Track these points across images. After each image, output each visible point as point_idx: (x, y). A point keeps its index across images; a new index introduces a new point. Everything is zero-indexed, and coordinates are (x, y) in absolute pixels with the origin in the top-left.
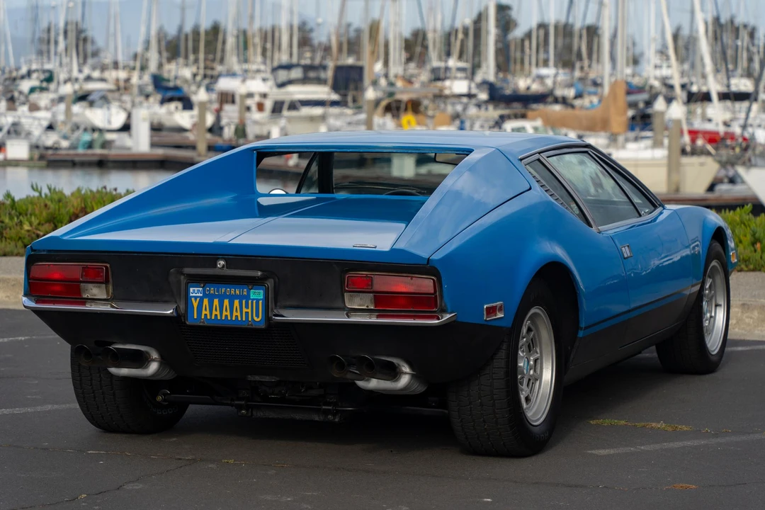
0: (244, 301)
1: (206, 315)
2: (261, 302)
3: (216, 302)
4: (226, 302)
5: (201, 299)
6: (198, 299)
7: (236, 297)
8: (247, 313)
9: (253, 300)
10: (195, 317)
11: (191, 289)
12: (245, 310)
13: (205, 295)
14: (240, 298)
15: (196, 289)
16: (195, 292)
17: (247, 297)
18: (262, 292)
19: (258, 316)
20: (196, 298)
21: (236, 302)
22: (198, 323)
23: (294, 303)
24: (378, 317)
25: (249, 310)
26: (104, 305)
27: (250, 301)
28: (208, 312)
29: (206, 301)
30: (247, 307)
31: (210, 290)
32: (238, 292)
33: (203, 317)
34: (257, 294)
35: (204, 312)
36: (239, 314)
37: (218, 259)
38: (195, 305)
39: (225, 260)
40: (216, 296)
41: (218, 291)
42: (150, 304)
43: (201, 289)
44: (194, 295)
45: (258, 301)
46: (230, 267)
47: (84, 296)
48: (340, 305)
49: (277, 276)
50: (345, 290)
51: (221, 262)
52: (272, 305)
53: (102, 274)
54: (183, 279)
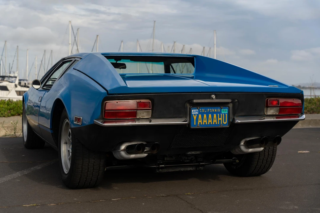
0: (218, 115)
1: (200, 123)
2: (226, 114)
3: (205, 116)
4: (210, 115)
5: (198, 115)
6: (196, 115)
7: (215, 113)
8: (220, 120)
9: (222, 114)
10: (195, 124)
11: (193, 111)
12: (219, 119)
13: (199, 113)
14: (217, 113)
15: (195, 110)
16: (194, 112)
17: (220, 113)
18: (227, 110)
19: (225, 121)
20: (195, 114)
21: (215, 115)
22: (196, 127)
23: (243, 114)
24: (277, 118)
25: (221, 119)
26: (146, 121)
27: (221, 115)
28: (201, 121)
29: (200, 116)
30: (220, 117)
31: (202, 110)
32: (216, 111)
33: (199, 124)
34: (225, 111)
35: (199, 121)
36: (216, 121)
37: (211, 94)
38: (195, 118)
39: (215, 95)
40: (204, 113)
41: (206, 110)
42: (173, 119)
43: (197, 110)
44: (194, 113)
45: (225, 114)
46: (216, 98)
47: (138, 117)
48: (262, 113)
49: (238, 101)
50: (267, 107)
51: (213, 96)
52: (231, 116)
53: (149, 105)
54: (188, 106)
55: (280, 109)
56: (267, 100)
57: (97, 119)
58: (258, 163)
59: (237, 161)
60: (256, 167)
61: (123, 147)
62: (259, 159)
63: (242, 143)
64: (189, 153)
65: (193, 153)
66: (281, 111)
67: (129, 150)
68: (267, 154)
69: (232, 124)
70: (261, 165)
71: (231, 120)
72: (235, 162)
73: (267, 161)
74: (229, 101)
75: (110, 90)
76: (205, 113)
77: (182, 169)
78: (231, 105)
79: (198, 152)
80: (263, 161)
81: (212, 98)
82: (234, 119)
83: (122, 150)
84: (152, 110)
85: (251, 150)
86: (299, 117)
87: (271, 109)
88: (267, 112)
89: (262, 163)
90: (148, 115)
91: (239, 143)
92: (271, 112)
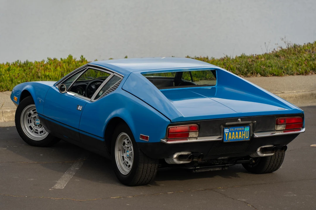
0: (243, 132)
1: (230, 138)
2: (248, 131)
3: (233, 133)
4: (237, 133)
6: (227, 133)
7: (240, 131)
8: (244, 136)
9: (245, 131)
10: (227, 139)
11: (225, 130)
12: (243, 135)
13: (230, 131)
14: (241, 131)
15: (227, 130)
16: (226, 130)
17: (244, 130)
18: (248, 128)
19: (247, 136)
20: (226, 133)
21: (240, 132)
22: (228, 142)
23: (260, 130)
24: (284, 132)
25: (244, 135)
27: (245, 132)
28: (231, 137)
29: (230, 133)
30: (244, 134)
31: (231, 130)
32: (241, 129)
33: (229, 139)
34: (247, 129)
35: (229, 137)
36: (241, 137)
37: (238, 119)
38: (227, 135)
39: (241, 118)
41: (234, 130)
43: (228, 129)
44: (226, 132)
45: (247, 131)
46: (242, 121)
47: (189, 137)
48: (274, 129)
49: (257, 122)
50: (277, 124)
51: (239, 119)
52: (252, 132)
53: (197, 128)
54: (222, 126)
55: (286, 125)
56: (277, 119)
57: (163, 139)
58: (270, 163)
59: (254, 161)
60: (268, 166)
61: (175, 156)
62: (271, 160)
63: (259, 150)
64: (220, 158)
65: (223, 158)
66: (287, 127)
67: (180, 158)
68: (278, 155)
69: (252, 138)
70: (273, 165)
71: (251, 135)
72: (252, 162)
73: (277, 161)
74: (250, 122)
75: (173, 120)
76: (233, 131)
77: (212, 170)
78: (251, 125)
79: (226, 158)
80: (274, 161)
81: (239, 121)
82: (253, 135)
83: (175, 158)
84: (199, 131)
85: (264, 155)
86: (300, 130)
87: (280, 126)
88: (277, 128)
89: (274, 162)
90: (196, 135)
91: (256, 150)
92: (280, 128)
